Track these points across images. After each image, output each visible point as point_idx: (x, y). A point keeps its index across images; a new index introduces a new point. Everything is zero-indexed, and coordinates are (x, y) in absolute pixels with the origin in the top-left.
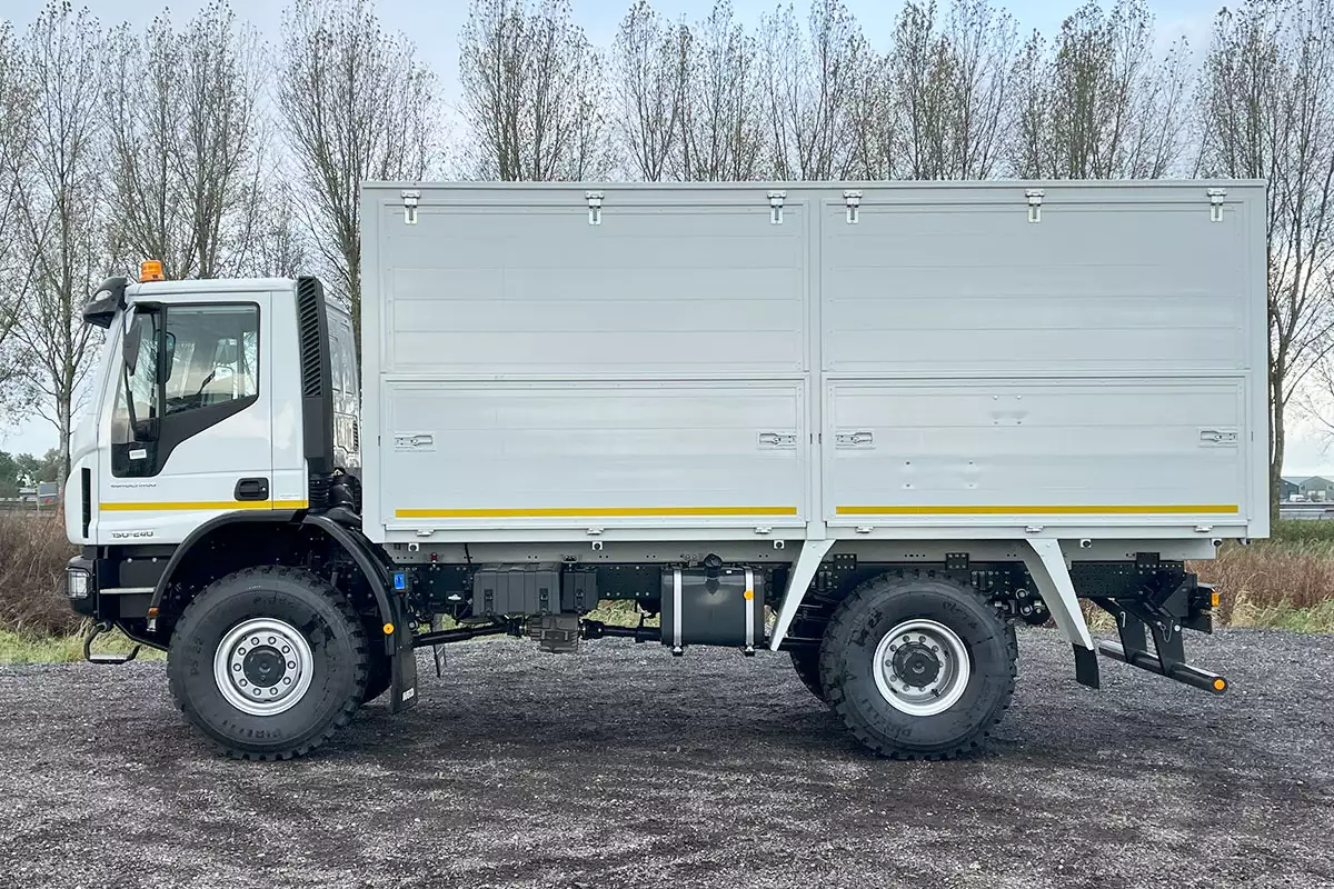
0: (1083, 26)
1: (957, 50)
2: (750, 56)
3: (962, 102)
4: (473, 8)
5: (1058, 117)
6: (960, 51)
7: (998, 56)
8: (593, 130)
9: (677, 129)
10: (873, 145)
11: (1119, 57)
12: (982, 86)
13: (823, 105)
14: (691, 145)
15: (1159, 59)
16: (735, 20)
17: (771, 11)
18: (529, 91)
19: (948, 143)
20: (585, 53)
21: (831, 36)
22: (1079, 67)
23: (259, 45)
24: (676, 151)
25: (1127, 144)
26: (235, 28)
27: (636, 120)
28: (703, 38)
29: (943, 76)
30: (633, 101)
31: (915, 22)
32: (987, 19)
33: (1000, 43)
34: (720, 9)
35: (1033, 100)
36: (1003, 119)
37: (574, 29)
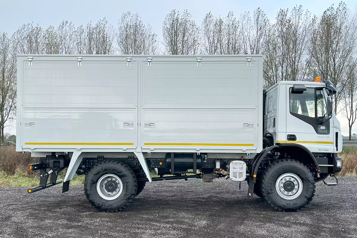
0: (328, 13)
1: (293, 21)
2: (238, 26)
3: (295, 35)
4: (166, 17)
5: (321, 38)
6: (294, 21)
7: (305, 22)
8: (197, 47)
9: (219, 45)
10: (271, 48)
11: (338, 21)
12: (300, 31)
13: (257, 37)
14: (222, 49)
15: (350, 21)
16: (234, 17)
17: (243, 13)
18: (180, 38)
19: (291, 46)
20: (195, 27)
21: (260, 19)
22: (327, 24)
23: (113, 29)
24: (219, 51)
25: (341, 44)
26: (107, 25)
27: (207, 43)
28: (225, 22)
29: (289, 29)
30: (207, 39)
31: (282, 14)
32: (302, 13)
33: (305, 18)
34: (230, 14)
35: (314, 34)
36: (306, 39)
37: (192, 21)
